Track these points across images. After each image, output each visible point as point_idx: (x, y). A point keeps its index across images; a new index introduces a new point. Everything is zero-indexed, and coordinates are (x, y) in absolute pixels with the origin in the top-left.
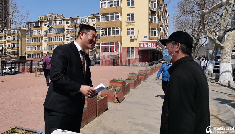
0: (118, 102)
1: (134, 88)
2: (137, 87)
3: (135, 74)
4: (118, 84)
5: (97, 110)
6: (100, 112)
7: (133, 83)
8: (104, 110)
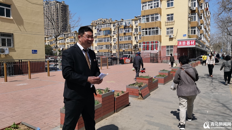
0: (142, 98)
1: (163, 84)
2: (168, 83)
3: (166, 71)
4: (145, 81)
5: (115, 106)
6: (119, 108)
7: (162, 79)
8: (123, 106)
